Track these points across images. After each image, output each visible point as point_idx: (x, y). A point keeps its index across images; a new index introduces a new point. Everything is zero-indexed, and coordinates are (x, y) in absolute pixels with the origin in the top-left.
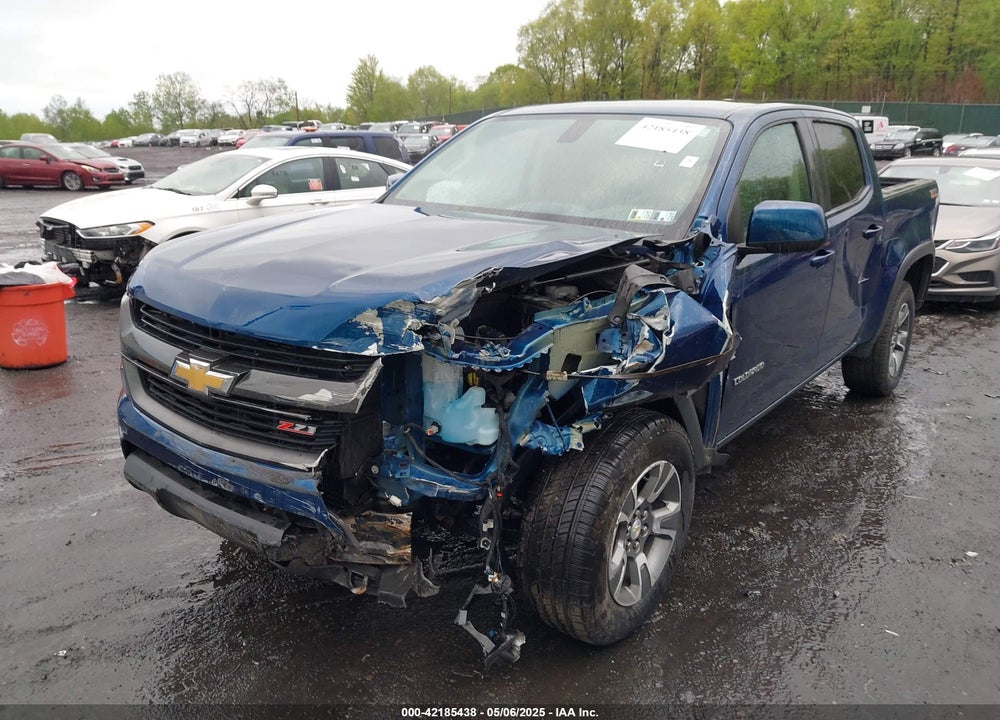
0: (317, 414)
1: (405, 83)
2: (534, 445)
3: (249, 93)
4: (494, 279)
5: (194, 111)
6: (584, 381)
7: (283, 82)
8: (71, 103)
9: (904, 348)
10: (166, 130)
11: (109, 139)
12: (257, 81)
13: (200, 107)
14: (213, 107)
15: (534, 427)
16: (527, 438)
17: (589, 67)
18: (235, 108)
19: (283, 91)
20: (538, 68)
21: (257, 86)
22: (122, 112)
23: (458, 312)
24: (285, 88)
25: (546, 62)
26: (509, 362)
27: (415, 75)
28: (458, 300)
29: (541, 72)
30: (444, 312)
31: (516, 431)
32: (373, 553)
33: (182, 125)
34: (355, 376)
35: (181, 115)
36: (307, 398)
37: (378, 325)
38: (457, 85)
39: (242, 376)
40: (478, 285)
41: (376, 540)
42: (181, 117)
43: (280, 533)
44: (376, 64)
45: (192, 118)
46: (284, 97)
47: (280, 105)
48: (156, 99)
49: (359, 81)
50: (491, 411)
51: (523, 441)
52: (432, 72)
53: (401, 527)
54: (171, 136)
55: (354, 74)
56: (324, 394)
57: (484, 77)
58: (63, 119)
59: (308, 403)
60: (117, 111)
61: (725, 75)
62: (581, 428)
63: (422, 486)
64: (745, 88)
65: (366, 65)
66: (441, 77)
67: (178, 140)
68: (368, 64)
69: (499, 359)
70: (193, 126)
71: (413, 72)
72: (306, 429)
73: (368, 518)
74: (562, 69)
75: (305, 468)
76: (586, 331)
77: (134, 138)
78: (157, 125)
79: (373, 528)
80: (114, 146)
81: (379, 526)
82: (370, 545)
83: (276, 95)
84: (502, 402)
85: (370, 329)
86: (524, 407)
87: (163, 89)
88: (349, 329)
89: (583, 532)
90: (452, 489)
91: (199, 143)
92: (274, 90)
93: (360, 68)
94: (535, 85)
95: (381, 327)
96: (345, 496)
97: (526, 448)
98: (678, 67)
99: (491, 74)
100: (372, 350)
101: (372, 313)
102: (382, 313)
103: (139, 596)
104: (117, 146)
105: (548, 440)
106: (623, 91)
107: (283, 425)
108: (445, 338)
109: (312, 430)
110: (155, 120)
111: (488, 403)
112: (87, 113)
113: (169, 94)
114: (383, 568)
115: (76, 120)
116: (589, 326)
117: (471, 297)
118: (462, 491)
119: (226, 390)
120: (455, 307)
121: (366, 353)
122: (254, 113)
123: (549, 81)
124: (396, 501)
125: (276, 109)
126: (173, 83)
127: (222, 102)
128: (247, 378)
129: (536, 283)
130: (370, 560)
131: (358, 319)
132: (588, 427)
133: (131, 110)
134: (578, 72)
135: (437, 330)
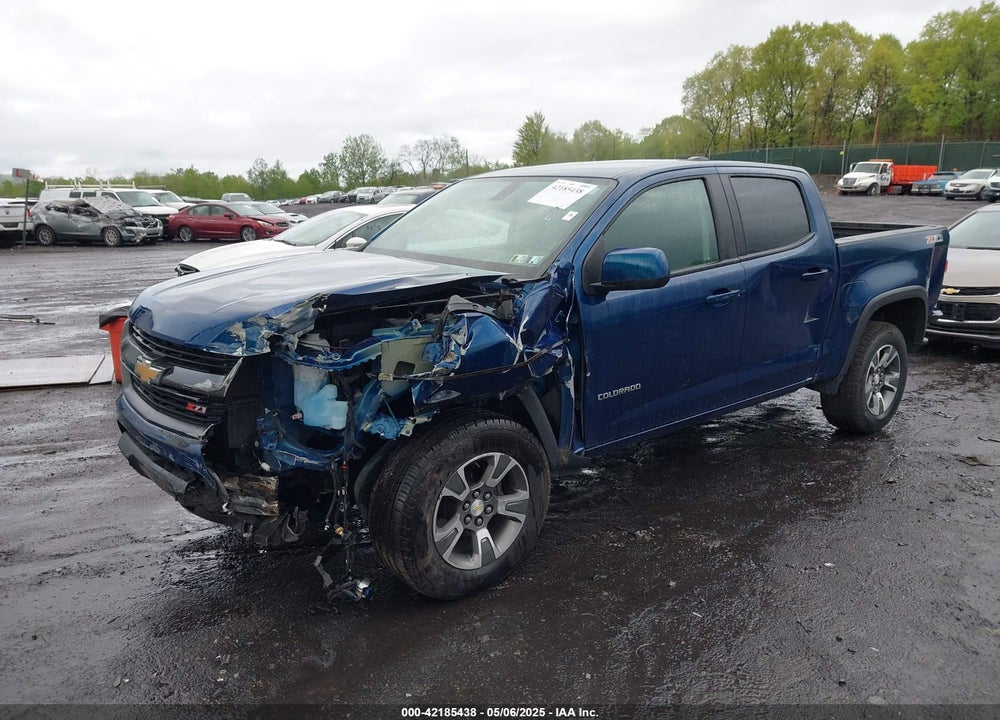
0: (205, 398)
1: (570, 138)
2: (374, 431)
3: (425, 152)
4: (325, 302)
5: (375, 170)
6: (413, 382)
7: (456, 141)
8: (271, 166)
9: (895, 389)
10: (351, 186)
11: (299, 197)
12: (432, 141)
13: (380, 166)
14: (393, 166)
15: (374, 418)
16: (369, 426)
17: (756, 116)
18: (412, 167)
19: (456, 150)
20: (703, 119)
21: (432, 146)
22: (314, 172)
23: (302, 325)
24: (458, 147)
25: (712, 112)
26: (339, 364)
27: (581, 130)
28: (297, 317)
29: (708, 122)
30: (287, 326)
31: (361, 419)
32: (252, 505)
33: (364, 182)
34: (225, 372)
35: (363, 174)
36: (199, 386)
37: (243, 334)
38: (623, 138)
39: (167, 370)
40: (314, 306)
41: (255, 496)
42: (364, 175)
43: (185, 484)
44: (542, 122)
45: (374, 176)
46: (456, 155)
47: (453, 163)
48: (343, 159)
49: (525, 139)
50: (344, 405)
51: (366, 427)
52: (597, 126)
53: (269, 486)
54: (350, 193)
55: (521, 132)
56: (207, 382)
57: (649, 129)
58: (263, 180)
59: (199, 390)
60: (309, 171)
61: (906, 119)
62: (415, 420)
63: (285, 457)
64: (927, 130)
65: (532, 122)
66: (606, 130)
67: (355, 197)
68: (535, 121)
69: (331, 362)
70: (373, 184)
71: (578, 127)
72: (201, 409)
73: (248, 479)
74: (728, 119)
75: (196, 436)
76: (416, 345)
77: (319, 195)
78: (342, 184)
79: (251, 487)
80: (302, 203)
81: (255, 485)
82: (251, 499)
83: (449, 153)
84: (352, 398)
85: (238, 337)
86: (367, 402)
87: (349, 150)
88: (227, 338)
89: (404, 500)
90: (306, 461)
91: (373, 199)
92: (448, 149)
93: (527, 125)
94: (701, 136)
95: (244, 336)
96: (237, 463)
97: (368, 433)
98: (853, 111)
99: (657, 126)
100: (239, 352)
101: (239, 325)
102: (245, 325)
103: (128, 540)
104: (304, 203)
105: (387, 428)
106: (791, 139)
107: (190, 407)
108: (290, 345)
109: (204, 409)
110: (341, 178)
111: (340, 397)
112: (284, 174)
113: (353, 154)
114: (260, 518)
115: (274, 180)
116: (420, 341)
117: (310, 315)
118: (312, 462)
119: (158, 381)
120: (297, 322)
121: (235, 354)
122: (429, 170)
123: (714, 132)
124: (266, 466)
125: (449, 167)
126: (358, 145)
127: (400, 161)
128: (172, 372)
129: (376, 307)
130: (251, 511)
131: (231, 329)
132: (421, 420)
133: (320, 170)
134: (745, 122)
135: (282, 339)
